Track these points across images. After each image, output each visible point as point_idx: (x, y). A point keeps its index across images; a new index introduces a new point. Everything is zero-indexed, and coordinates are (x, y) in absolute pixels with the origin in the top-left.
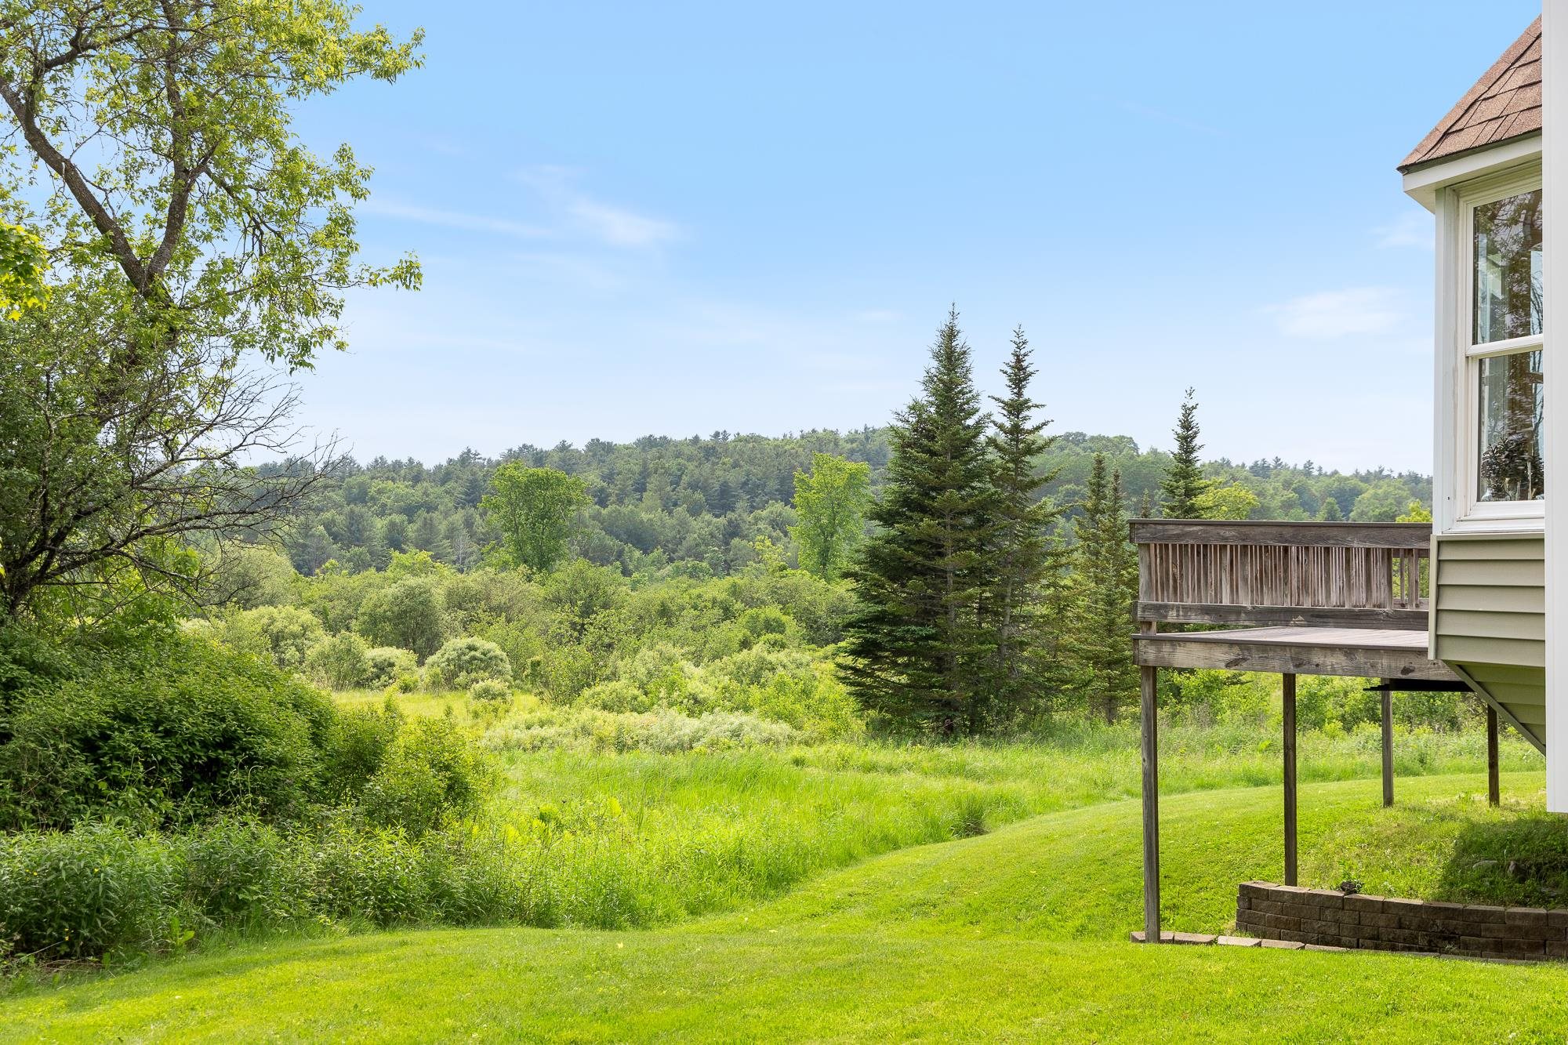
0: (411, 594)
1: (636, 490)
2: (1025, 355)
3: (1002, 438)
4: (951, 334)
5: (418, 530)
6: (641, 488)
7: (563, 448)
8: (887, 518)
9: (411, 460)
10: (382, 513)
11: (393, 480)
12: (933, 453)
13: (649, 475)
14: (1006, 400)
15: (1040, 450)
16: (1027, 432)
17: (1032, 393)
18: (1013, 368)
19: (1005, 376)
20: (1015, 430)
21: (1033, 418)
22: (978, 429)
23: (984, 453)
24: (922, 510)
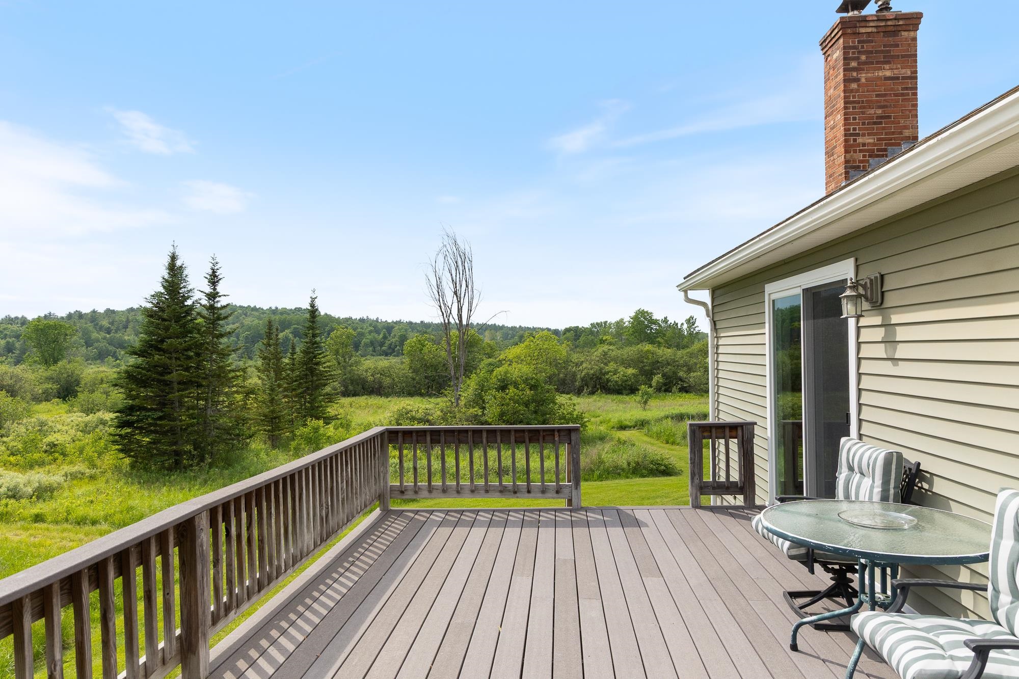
1: (124, 328)
2: (217, 269)
3: (205, 312)
4: (173, 258)
5: (21, 344)
6: (126, 327)
8: (140, 353)
9: (23, 317)
11: (11, 324)
12: (164, 320)
13: (130, 322)
14: (207, 292)
15: (226, 318)
16: (218, 309)
17: (220, 288)
18: (211, 276)
19: (207, 281)
20: (212, 308)
21: (222, 302)
22: (191, 308)
23: (196, 319)
24: (159, 350)
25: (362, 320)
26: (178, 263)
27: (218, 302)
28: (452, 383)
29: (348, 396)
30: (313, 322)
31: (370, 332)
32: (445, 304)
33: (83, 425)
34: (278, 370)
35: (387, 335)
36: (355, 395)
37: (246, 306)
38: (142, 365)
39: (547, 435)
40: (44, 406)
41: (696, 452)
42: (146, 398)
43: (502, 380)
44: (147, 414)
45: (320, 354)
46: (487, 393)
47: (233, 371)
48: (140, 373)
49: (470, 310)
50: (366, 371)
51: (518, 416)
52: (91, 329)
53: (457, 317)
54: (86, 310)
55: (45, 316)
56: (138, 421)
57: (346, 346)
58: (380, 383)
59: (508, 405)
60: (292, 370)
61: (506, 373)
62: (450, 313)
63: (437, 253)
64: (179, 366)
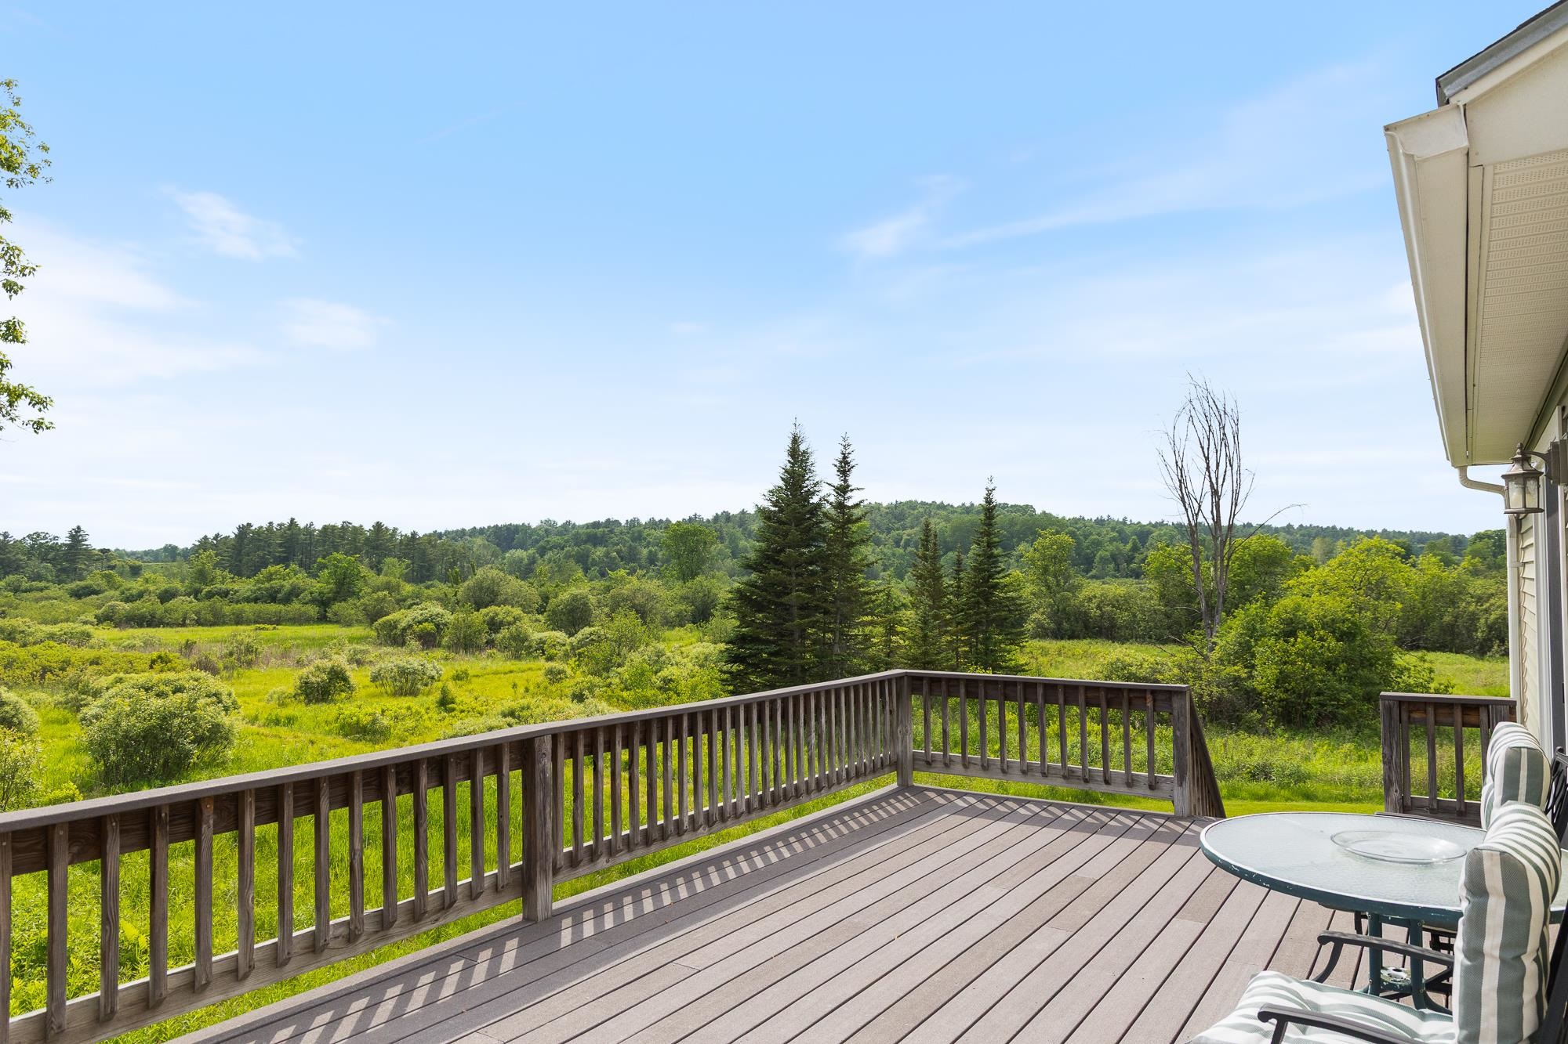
0: (575, 598)
2: (849, 454)
3: (833, 512)
4: (796, 440)
7: (743, 512)
8: (756, 567)
10: (647, 546)
12: (783, 523)
14: (836, 485)
15: (859, 519)
16: (849, 508)
17: (853, 480)
18: (841, 462)
19: (836, 469)
20: (840, 506)
21: (853, 499)
22: (818, 506)
23: (822, 523)
24: (777, 562)
25: (1100, 522)
26: (802, 448)
27: (849, 498)
28: (1203, 624)
29: (1062, 639)
30: (990, 525)
31: (1112, 540)
32: (1188, 494)
33: (702, 657)
34: (937, 594)
35: (1139, 545)
36: (1072, 637)
37: (930, 502)
38: (756, 582)
39: (1136, 697)
40: (678, 632)
41: (1395, 746)
42: (762, 625)
43: (1290, 622)
44: (760, 647)
45: (999, 573)
46: (1259, 642)
47: (867, 593)
48: (753, 593)
49: (1235, 503)
50: (1090, 600)
51: (1313, 683)
52: (739, 534)
53: (1211, 516)
54: (734, 511)
55: (690, 518)
56: (750, 656)
57: (1060, 562)
58: (1112, 620)
59: (1293, 663)
60: (958, 595)
61: (1297, 608)
62: (1199, 509)
63: (1176, 413)
64: (800, 584)
